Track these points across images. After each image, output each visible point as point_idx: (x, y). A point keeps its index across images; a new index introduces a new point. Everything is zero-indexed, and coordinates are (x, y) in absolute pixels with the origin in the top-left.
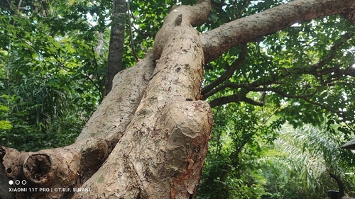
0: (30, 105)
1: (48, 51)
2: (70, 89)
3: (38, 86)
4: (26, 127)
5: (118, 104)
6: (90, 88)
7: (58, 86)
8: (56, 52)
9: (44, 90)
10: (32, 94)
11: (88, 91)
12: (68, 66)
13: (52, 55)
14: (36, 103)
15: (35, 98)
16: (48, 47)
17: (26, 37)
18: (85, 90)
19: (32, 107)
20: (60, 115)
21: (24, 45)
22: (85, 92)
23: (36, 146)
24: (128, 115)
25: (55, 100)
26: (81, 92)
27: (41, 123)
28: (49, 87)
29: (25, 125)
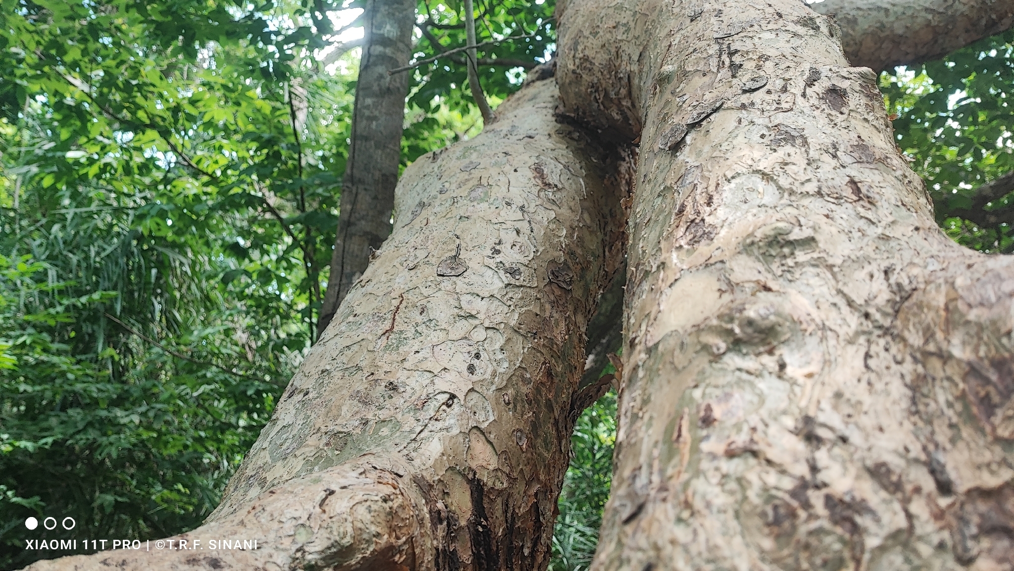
0: (79, 293)
1: (141, 114)
2: (207, 244)
3: (107, 233)
4: (63, 362)
5: (446, 284)
6: (269, 239)
7: (170, 236)
8: (168, 115)
9: (126, 245)
10: (87, 258)
11: (264, 252)
12: (203, 166)
13: (153, 126)
14: (96, 287)
15: (97, 271)
16: (140, 100)
17: (68, 59)
18: (254, 246)
19: (84, 299)
20: (171, 324)
21: (61, 87)
22: (255, 254)
23: (90, 424)
24: (500, 340)
25: (158, 278)
26: (239, 252)
27: (110, 351)
28: (140, 238)
29: (59, 353)
